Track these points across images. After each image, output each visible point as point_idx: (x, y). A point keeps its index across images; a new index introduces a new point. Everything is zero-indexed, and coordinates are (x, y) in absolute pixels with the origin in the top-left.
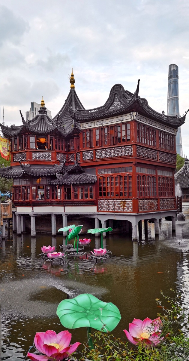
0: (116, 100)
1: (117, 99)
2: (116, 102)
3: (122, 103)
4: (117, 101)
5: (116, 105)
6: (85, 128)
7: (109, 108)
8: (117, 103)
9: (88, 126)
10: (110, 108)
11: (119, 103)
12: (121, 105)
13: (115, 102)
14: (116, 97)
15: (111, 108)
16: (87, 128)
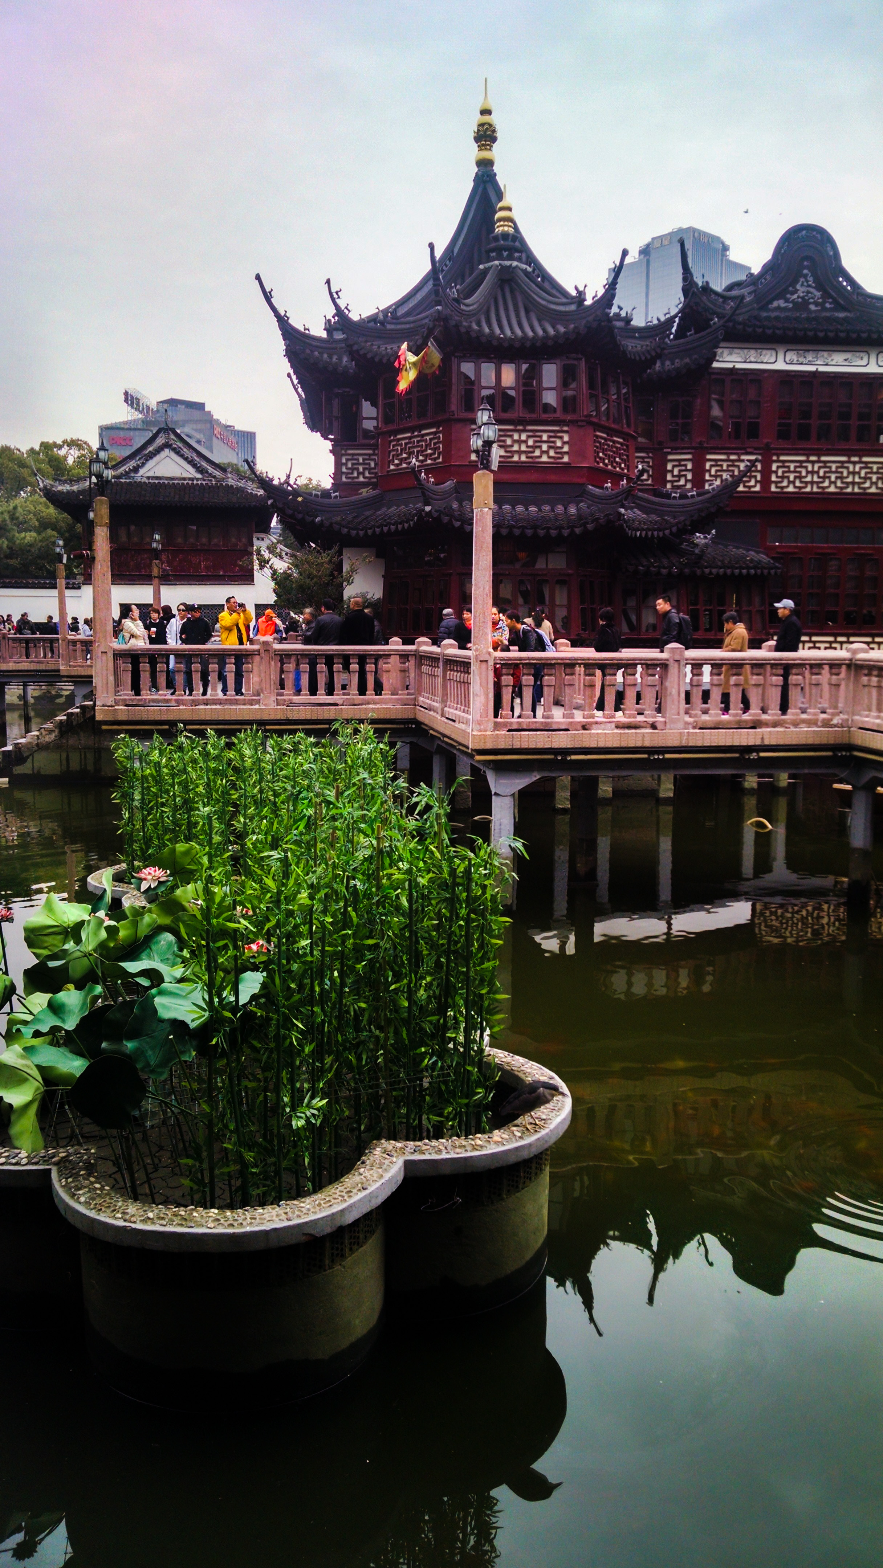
0: (802, 280)
1: (811, 279)
2: (805, 289)
3: (831, 297)
4: (809, 286)
5: (803, 298)
6: (730, 365)
7: (771, 302)
8: (808, 292)
9: (739, 360)
10: (775, 304)
11: (818, 294)
12: (824, 302)
13: (801, 289)
14: (805, 271)
15: (782, 303)
16: (738, 366)
